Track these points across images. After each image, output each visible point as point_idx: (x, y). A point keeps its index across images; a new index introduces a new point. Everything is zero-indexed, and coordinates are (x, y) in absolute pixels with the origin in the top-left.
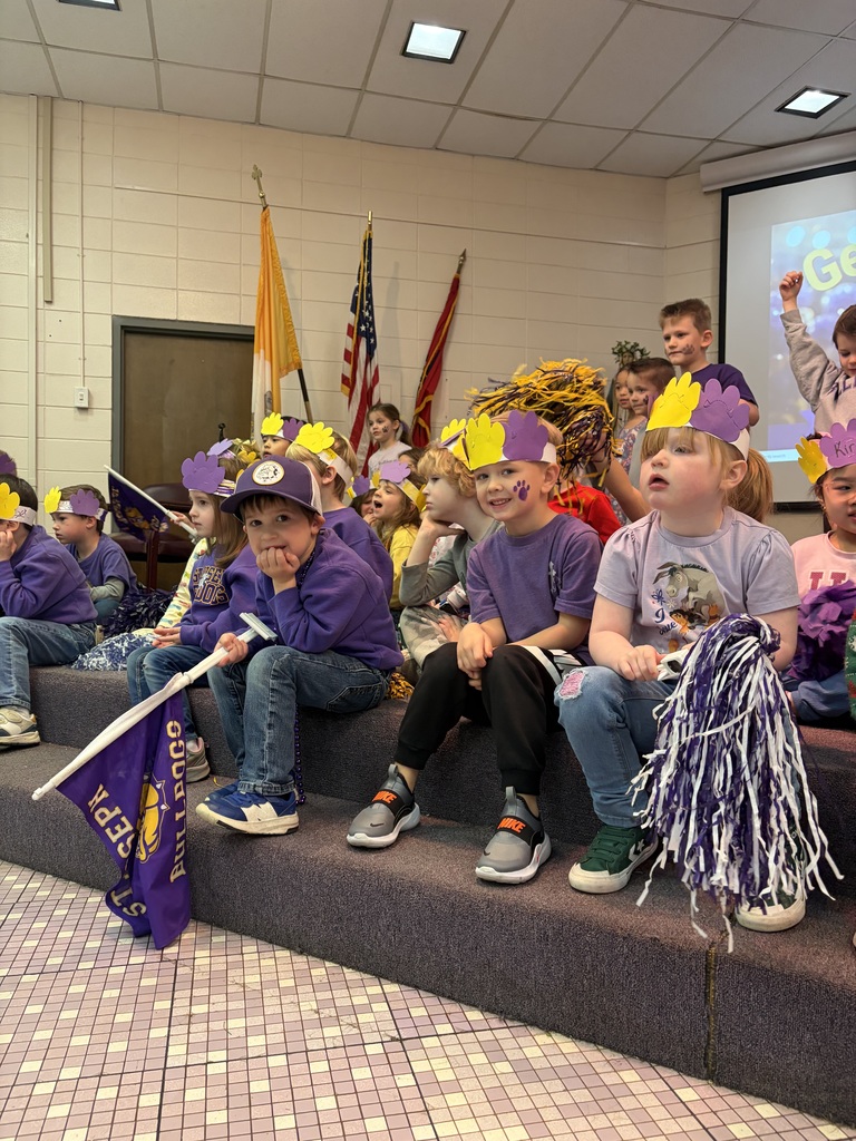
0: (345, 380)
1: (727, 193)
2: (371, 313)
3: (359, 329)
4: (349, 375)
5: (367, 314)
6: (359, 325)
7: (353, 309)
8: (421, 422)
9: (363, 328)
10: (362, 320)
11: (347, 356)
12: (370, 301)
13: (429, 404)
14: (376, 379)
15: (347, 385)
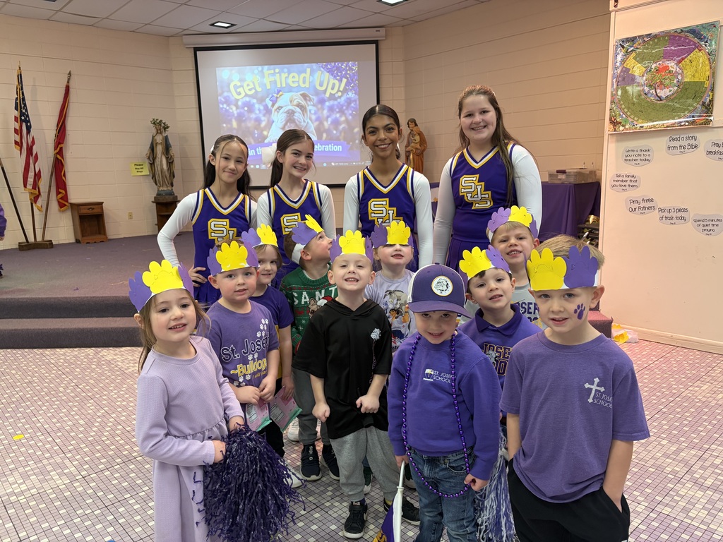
0: (16, 143)
1: (196, 50)
2: (26, 110)
3: (21, 119)
4: (18, 140)
5: (24, 111)
6: (21, 116)
7: (16, 109)
8: (58, 156)
9: (23, 118)
10: (22, 114)
11: (16, 131)
12: (25, 105)
13: (61, 148)
14: (33, 142)
15: (18, 145)
